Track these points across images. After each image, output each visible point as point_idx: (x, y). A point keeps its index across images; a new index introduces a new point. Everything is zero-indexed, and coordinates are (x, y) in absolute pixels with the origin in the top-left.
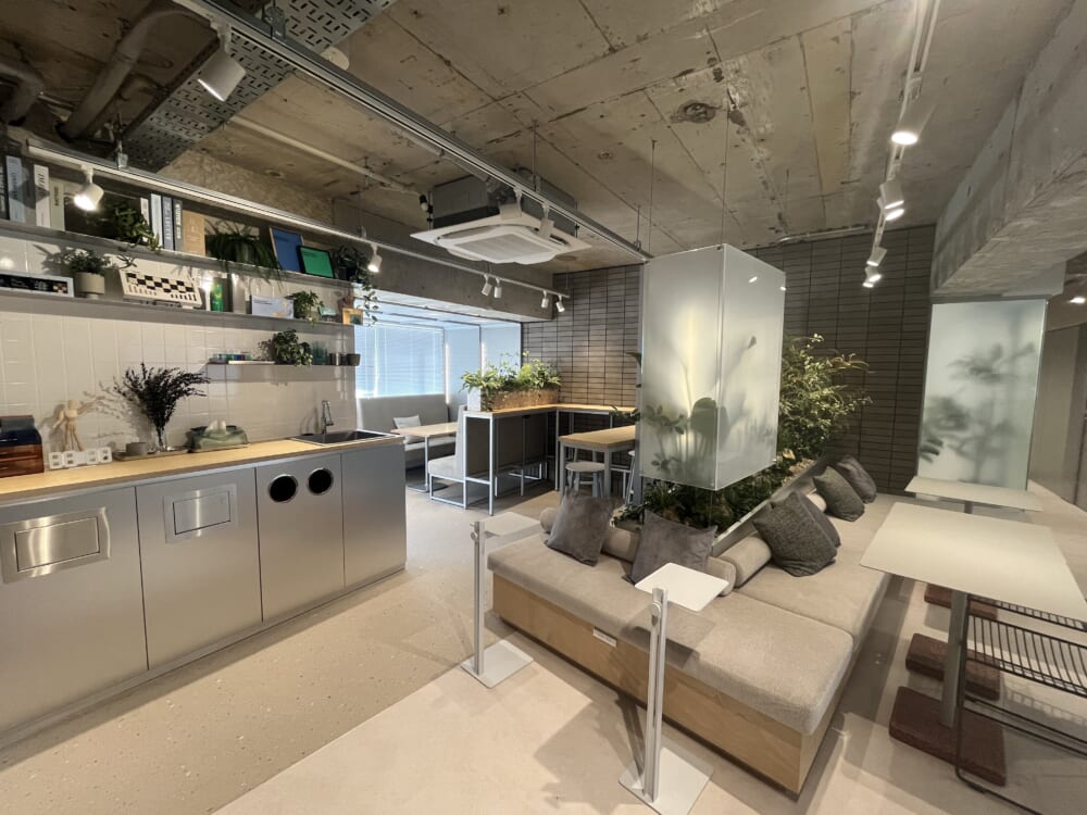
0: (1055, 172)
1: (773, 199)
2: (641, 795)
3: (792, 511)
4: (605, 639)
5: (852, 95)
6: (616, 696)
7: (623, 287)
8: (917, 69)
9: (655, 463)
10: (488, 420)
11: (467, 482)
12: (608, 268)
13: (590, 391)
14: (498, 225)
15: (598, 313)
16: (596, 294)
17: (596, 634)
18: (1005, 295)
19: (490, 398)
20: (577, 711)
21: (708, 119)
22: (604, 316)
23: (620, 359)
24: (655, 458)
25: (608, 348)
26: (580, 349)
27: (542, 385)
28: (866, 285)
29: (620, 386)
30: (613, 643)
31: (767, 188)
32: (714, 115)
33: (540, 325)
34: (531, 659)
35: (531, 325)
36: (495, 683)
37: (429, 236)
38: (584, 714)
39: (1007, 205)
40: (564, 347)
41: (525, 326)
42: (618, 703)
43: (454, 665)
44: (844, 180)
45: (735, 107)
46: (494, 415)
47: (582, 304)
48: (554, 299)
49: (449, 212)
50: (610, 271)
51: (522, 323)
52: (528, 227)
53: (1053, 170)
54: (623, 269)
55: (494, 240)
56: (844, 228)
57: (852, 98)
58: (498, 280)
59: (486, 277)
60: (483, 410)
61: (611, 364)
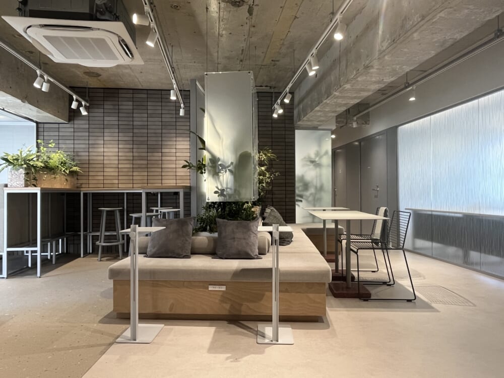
0: (364, 65)
2: (272, 343)
4: (217, 288)
5: (296, 17)
7: (131, 103)
12: (118, 89)
13: (105, 178)
14: (99, 29)
15: (111, 120)
16: (108, 106)
17: (211, 288)
18: (319, 128)
20: (211, 335)
21: (239, 6)
22: (117, 123)
25: (120, 146)
26: (96, 146)
27: (68, 172)
28: (275, 116)
29: (131, 174)
30: (223, 288)
32: (242, 5)
33: (57, 126)
34: (163, 325)
35: (46, 126)
36: (152, 339)
37: (17, 23)
38: (215, 332)
39: (342, 79)
40: (81, 146)
41: (40, 125)
43: (111, 344)
44: (274, 59)
45: (253, 5)
46: (42, 190)
47: (98, 112)
50: (121, 91)
51: (37, 123)
52: (119, 37)
53: (363, 63)
54: (131, 91)
56: (261, 86)
57: (295, 19)
58: (46, 77)
59: (38, 72)
61: (123, 158)
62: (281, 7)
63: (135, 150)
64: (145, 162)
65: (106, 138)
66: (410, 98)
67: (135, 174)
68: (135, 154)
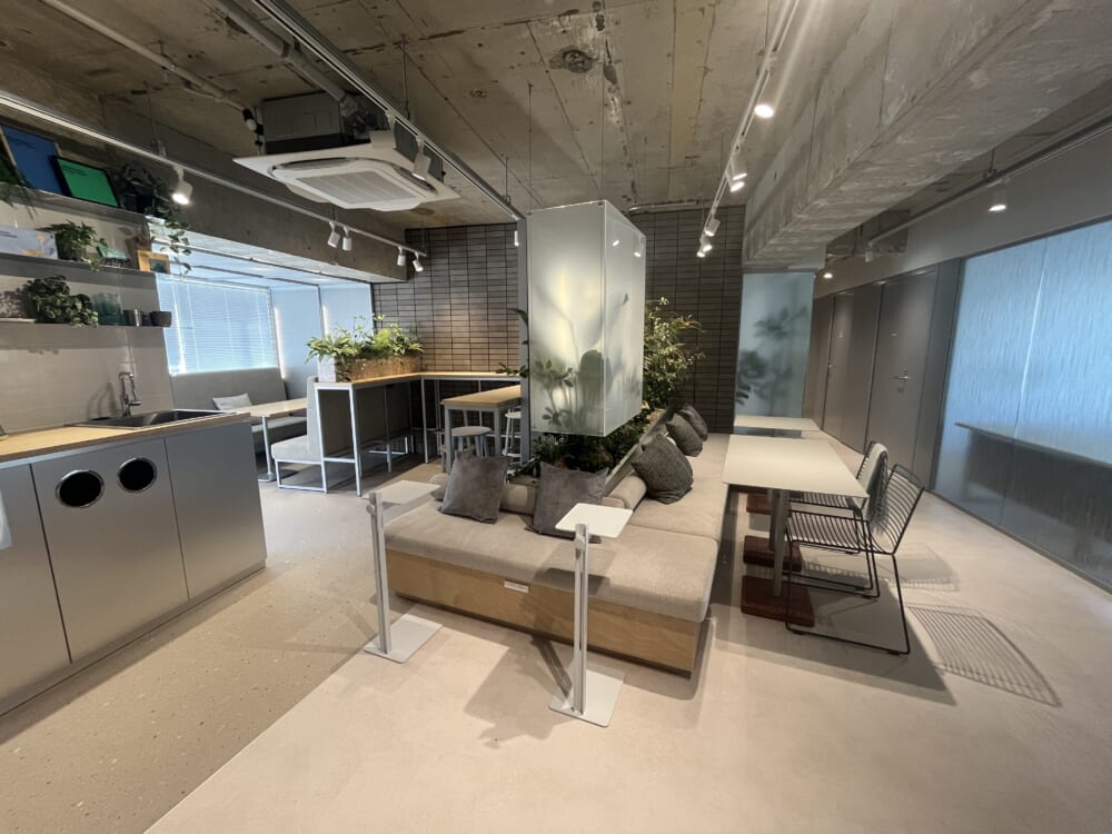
0: (849, 160)
1: (629, 165)
2: (571, 713)
3: (660, 451)
4: (516, 587)
5: (706, 70)
6: (530, 638)
7: (484, 247)
8: (775, 49)
9: (546, 417)
10: (348, 391)
11: (326, 463)
12: (466, 226)
13: (455, 357)
14: (357, 159)
15: (459, 274)
16: (455, 253)
17: (507, 585)
18: (790, 268)
19: (345, 367)
20: (497, 660)
21: (585, 70)
22: (465, 278)
23: (485, 323)
24: (546, 413)
25: (472, 312)
26: (441, 313)
27: (403, 352)
28: (700, 255)
29: (486, 351)
30: (525, 590)
31: (626, 154)
32: (591, 67)
33: (394, 286)
34: (440, 625)
35: (382, 287)
36: (407, 656)
37: (260, 165)
38: (504, 661)
39: (810, 187)
40: (424, 312)
41: (377, 287)
42: (533, 643)
43: (356, 651)
44: (689, 155)
45: (610, 62)
46: (354, 386)
47: (441, 265)
48: (410, 257)
49: (290, 136)
50: (469, 230)
51: (372, 284)
52: (392, 165)
53: (848, 157)
54: (483, 229)
55: (349, 177)
56: (681, 202)
57: (705, 73)
58: (346, 229)
59: (332, 224)
60: (338, 380)
61: (476, 329)
62: (669, 55)
63: (490, 317)
64: (505, 334)
65: (453, 301)
66: (990, 207)
67: (491, 351)
68: (491, 323)
